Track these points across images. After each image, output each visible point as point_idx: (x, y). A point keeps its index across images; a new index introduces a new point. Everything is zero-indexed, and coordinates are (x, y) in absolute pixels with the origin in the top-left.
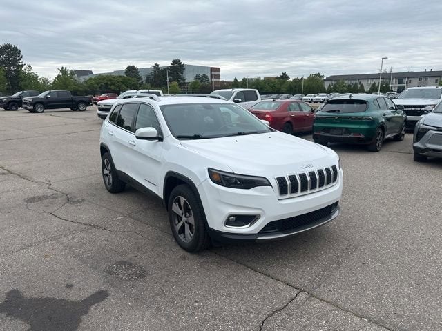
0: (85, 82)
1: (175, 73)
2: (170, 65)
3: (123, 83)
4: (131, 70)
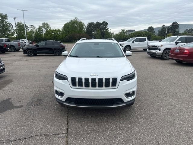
0: (129, 35)
1: (173, 29)
2: (171, 25)
3: (145, 35)
4: (151, 29)
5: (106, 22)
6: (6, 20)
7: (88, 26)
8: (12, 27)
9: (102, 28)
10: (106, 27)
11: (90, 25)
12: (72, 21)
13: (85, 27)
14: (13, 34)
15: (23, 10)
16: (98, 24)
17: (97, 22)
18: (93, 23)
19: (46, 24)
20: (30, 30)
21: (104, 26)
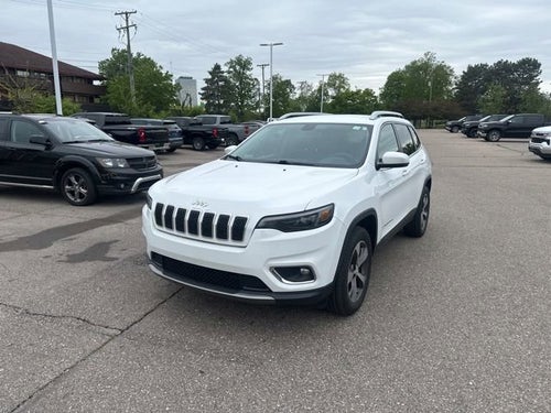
5: (535, 61)
6: (248, 73)
7: (463, 77)
8: (259, 89)
9: (515, 81)
10: (532, 78)
11: (473, 73)
12: (414, 63)
13: (453, 80)
14: (258, 105)
15: (271, 45)
16: (503, 69)
17: (500, 62)
18: (483, 67)
19: (340, 76)
20: (297, 96)
21: (525, 72)
